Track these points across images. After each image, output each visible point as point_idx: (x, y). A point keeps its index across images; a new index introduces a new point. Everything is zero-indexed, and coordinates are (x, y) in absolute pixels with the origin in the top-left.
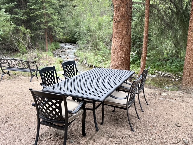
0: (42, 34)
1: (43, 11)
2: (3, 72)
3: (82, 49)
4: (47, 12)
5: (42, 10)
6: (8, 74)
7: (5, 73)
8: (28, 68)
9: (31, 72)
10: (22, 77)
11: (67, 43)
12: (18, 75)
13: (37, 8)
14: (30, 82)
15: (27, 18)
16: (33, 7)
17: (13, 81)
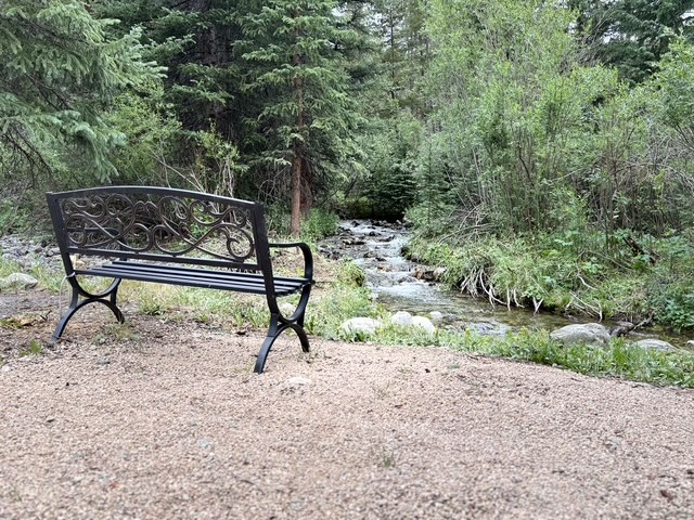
0: (285, 163)
1: (293, 72)
2: (78, 290)
3: (437, 234)
4: (311, 71)
5: (288, 66)
6: (112, 305)
7: (92, 298)
8: (253, 261)
9: (272, 296)
10: (195, 335)
11: (359, 218)
12: (172, 322)
13: (269, 58)
14: (259, 369)
15: (228, 99)
16: (254, 54)
17: (130, 357)
